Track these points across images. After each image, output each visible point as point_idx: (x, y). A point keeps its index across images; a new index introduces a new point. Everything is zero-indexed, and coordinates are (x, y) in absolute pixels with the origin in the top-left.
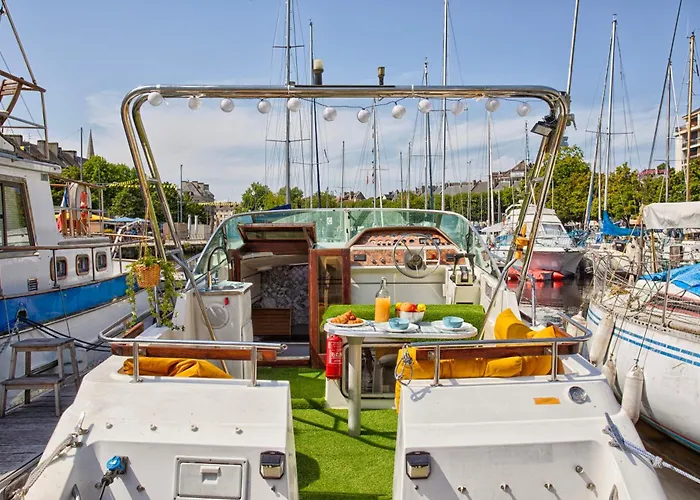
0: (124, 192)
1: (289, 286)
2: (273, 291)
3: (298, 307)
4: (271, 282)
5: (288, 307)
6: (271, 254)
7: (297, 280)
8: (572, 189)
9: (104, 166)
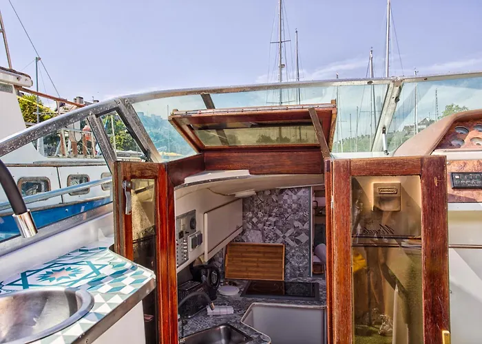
1: (280, 215)
2: (259, 222)
3: (292, 243)
4: (256, 210)
5: (278, 243)
6: (246, 173)
7: (290, 207)
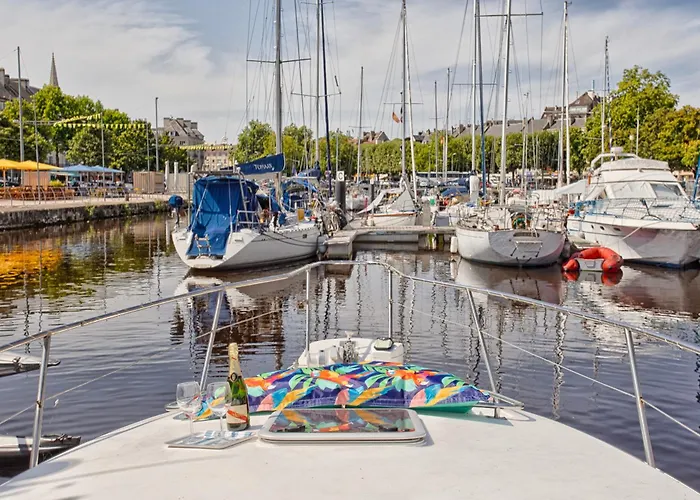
0: (83, 132)
8: (658, 129)
9: (59, 99)
